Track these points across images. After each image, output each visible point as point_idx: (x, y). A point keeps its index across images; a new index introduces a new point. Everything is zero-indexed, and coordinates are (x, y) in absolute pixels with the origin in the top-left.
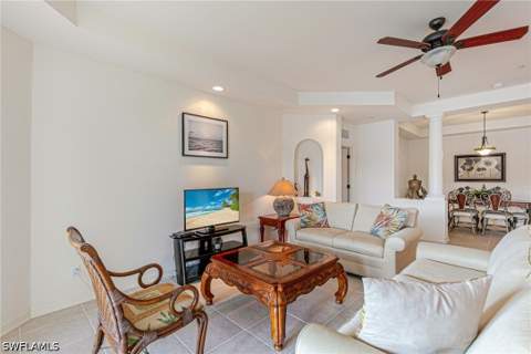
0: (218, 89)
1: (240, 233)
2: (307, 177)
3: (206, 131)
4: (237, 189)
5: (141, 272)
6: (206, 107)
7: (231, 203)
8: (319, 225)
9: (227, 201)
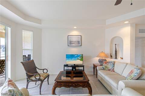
0: (75, 27)
1: (83, 67)
2: (116, 51)
3: (74, 39)
4: (83, 55)
5: (43, 70)
6: (75, 33)
7: (80, 58)
8: (109, 70)
9: (79, 58)
